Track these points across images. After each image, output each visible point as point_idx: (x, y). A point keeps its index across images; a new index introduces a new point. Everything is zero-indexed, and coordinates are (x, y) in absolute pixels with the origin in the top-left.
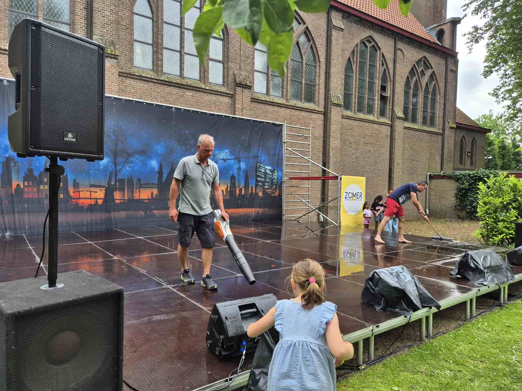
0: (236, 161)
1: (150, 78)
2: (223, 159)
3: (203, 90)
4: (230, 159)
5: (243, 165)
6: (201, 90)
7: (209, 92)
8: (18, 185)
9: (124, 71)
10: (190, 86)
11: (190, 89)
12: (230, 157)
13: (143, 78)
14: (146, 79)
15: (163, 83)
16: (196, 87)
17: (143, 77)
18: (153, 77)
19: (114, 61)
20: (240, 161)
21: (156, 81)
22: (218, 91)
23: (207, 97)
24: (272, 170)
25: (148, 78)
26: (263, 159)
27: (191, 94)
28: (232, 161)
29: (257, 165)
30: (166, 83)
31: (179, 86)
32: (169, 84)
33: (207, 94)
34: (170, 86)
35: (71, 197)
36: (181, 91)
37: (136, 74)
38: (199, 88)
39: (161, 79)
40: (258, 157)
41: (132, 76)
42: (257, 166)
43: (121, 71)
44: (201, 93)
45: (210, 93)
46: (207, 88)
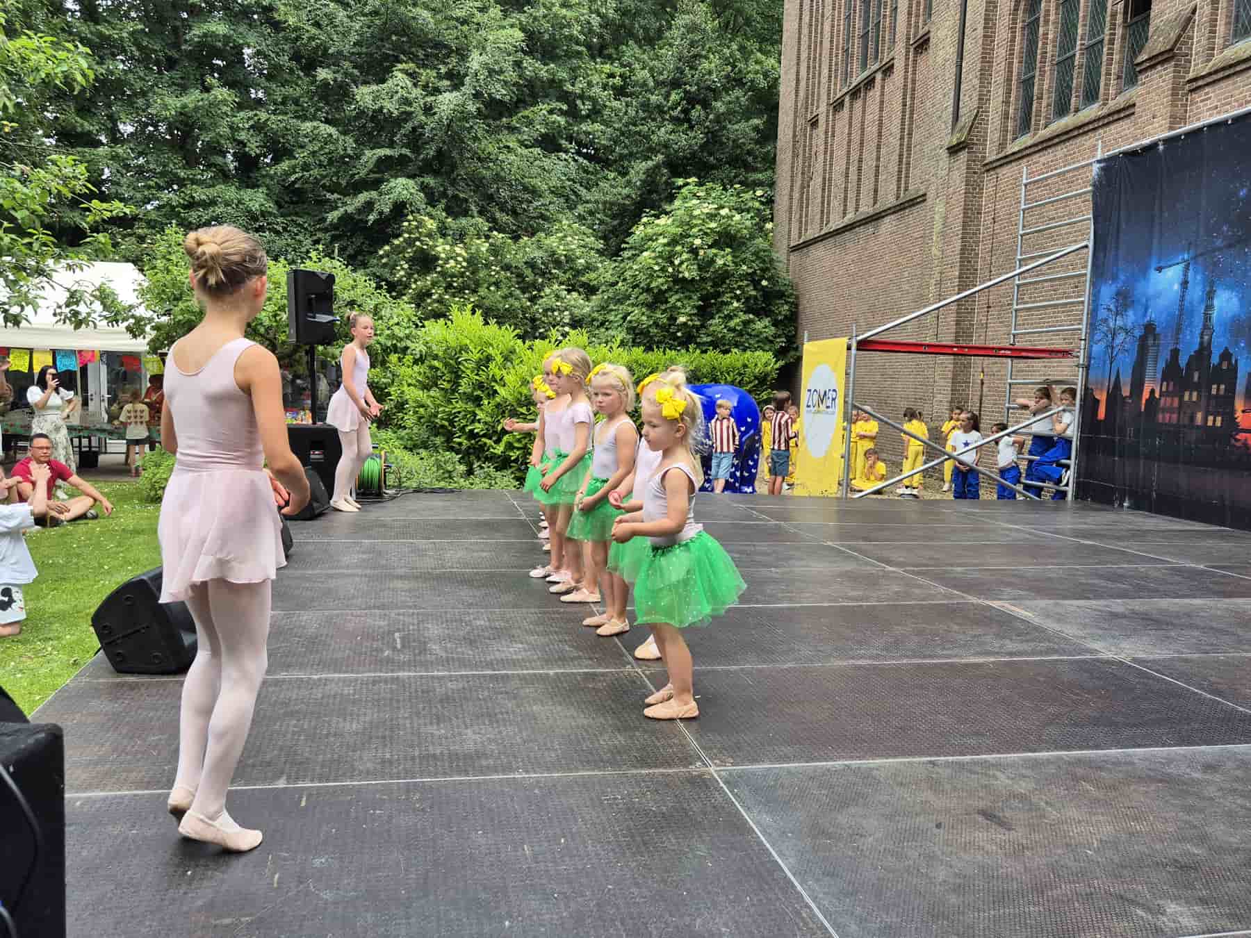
8: (1152, 392)
35: (1237, 425)
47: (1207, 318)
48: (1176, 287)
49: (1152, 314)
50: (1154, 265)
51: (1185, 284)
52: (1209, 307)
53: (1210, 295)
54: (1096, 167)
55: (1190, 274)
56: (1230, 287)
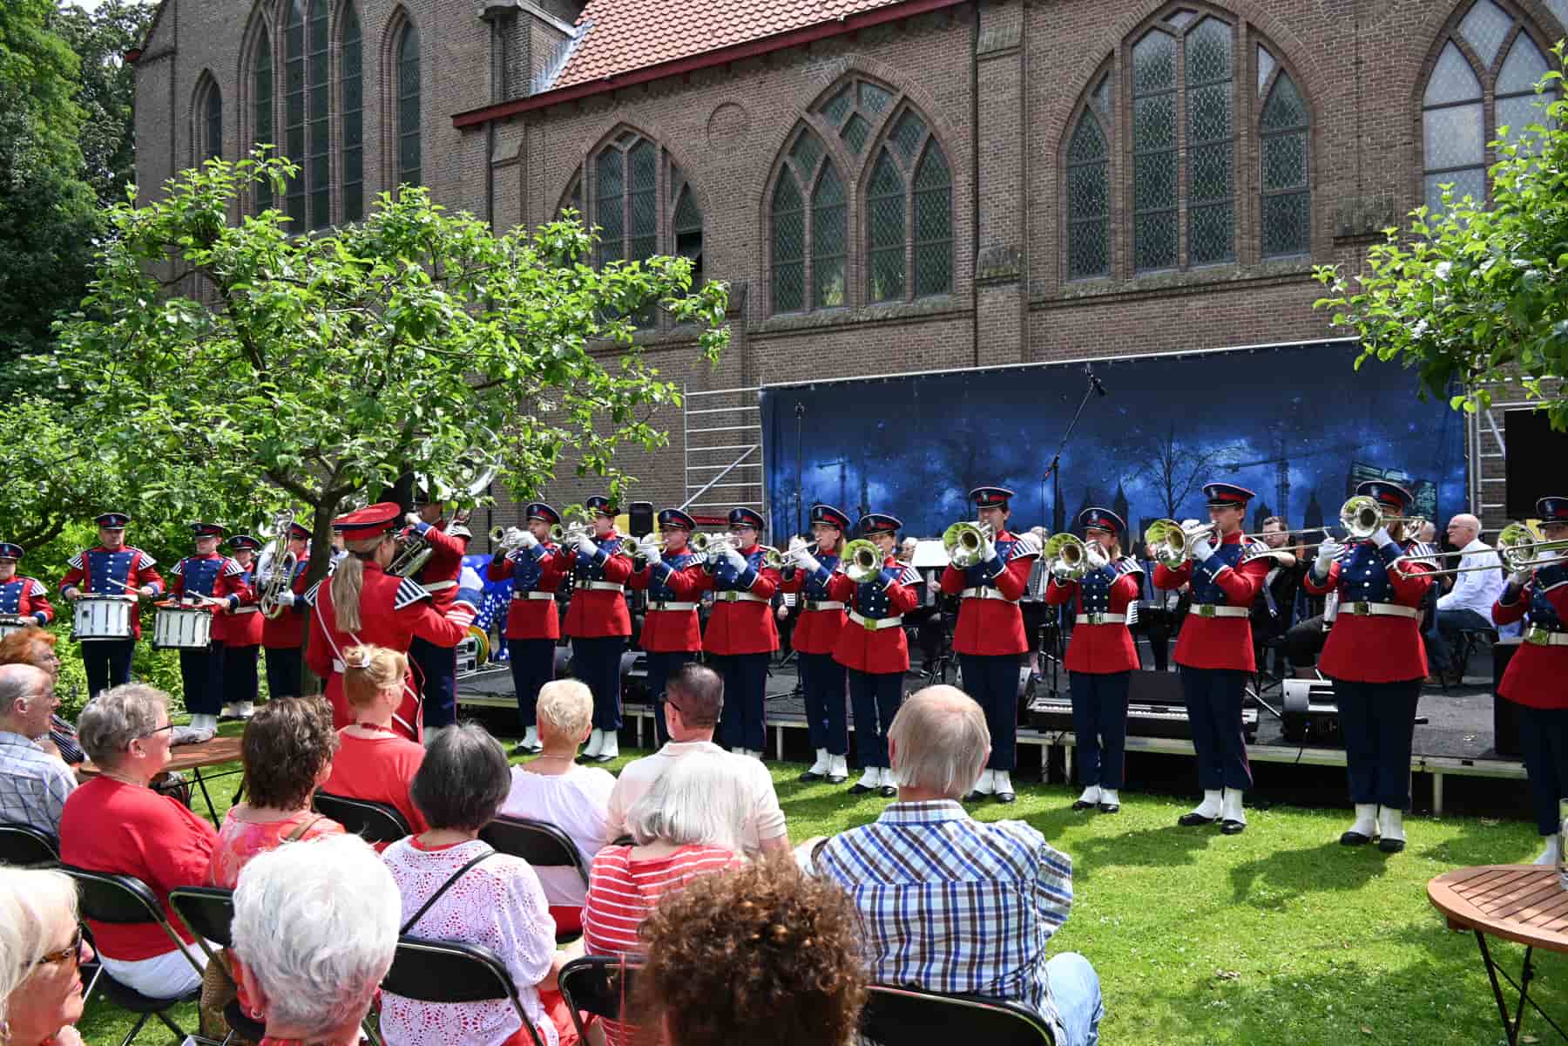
0: (1273, 467)
1: (1096, 296)
2: (1228, 466)
3: (1236, 285)
4: (1253, 464)
5: (1295, 477)
6: (1227, 286)
7: (1253, 284)
9: (1041, 299)
10: (1196, 286)
11: (1199, 293)
12: (1249, 459)
13: (1081, 302)
14: (1088, 301)
15: (1127, 297)
16: (1214, 284)
17: (1080, 298)
18: (1105, 291)
19: (1013, 287)
20: (1283, 467)
21: (1110, 299)
22: (1280, 276)
23: (1248, 300)
24: (1412, 481)
25: (1091, 297)
26: (1375, 450)
27: (1201, 304)
28: (1261, 468)
29: (1351, 472)
30: (1135, 296)
31: (1168, 293)
32: (1142, 296)
33: (1250, 291)
34: (1145, 299)
36: (1173, 305)
37: (1067, 296)
38: (1220, 283)
39: (1122, 290)
40: (1355, 447)
41: (1058, 304)
42: (1351, 476)
43: (1035, 299)
44: (1231, 293)
45: (1256, 287)
46: (1248, 276)
47: (864, 498)
48: (836, 479)
49: (819, 496)
50: (816, 463)
51: (843, 478)
52: (864, 494)
53: (864, 486)
54: (760, 394)
55: (847, 472)
56: (879, 482)
